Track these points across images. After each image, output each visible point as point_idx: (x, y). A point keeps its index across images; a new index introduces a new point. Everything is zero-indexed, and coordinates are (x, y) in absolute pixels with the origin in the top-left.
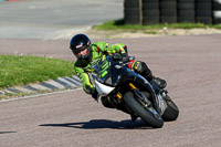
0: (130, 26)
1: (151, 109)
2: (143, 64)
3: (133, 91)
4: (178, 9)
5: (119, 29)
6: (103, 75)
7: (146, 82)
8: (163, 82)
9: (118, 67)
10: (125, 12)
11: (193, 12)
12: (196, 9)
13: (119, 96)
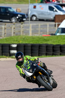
2: (44, 64)
6: (28, 68)
8: (51, 72)
9: (35, 65)
11: (1, 51)
13: (35, 77)
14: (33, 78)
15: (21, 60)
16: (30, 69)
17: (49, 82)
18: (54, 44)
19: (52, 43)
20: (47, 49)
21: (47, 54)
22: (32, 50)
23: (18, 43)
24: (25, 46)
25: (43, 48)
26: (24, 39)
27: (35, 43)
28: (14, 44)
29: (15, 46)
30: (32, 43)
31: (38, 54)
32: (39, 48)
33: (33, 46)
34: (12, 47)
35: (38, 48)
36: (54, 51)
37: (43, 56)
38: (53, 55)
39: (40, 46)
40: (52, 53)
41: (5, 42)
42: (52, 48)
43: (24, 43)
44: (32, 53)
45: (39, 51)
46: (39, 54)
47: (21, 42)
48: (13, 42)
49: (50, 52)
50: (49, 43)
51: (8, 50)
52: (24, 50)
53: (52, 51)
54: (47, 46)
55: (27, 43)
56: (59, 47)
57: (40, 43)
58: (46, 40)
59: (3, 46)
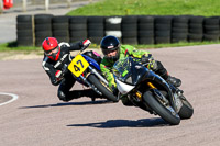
0: (23, 47)
1: (169, 107)
2: (159, 63)
3: (152, 90)
4: (70, 30)
5: (13, 51)
7: (164, 81)
9: (138, 67)
10: (18, 33)
11: (85, 33)
12: (88, 29)
13: (139, 95)
14: (136, 96)
15: (113, 54)
16: (127, 76)
17: (172, 104)
18: (207, 15)
19: (201, 14)
20: (189, 28)
21: (189, 39)
22: (155, 29)
23: (124, 14)
24: (140, 21)
25: (181, 25)
26: (138, 4)
27: (163, 14)
28: (114, 17)
29: (117, 21)
30: (155, 13)
31: (169, 38)
32: (173, 26)
33: (157, 21)
34: (109, 23)
35: (170, 26)
36: (205, 31)
37: (181, 43)
38: (204, 39)
39: (174, 21)
40: (201, 36)
41: (95, 14)
42: (201, 25)
43: (138, 13)
44: (155, 36)
45: (172, 31)
46: (172, 38)
47: (130, 13)
48: (112, 13)
49: (197, 33)
50: (196, 13)
51: (101, 32)
52: (139, 29)
53: (201, 30)
54: (191, 21)
55: (144, 13)
56: (217, 20)
57: (175, 13)
58: (187, 7)
59: (90, 21)
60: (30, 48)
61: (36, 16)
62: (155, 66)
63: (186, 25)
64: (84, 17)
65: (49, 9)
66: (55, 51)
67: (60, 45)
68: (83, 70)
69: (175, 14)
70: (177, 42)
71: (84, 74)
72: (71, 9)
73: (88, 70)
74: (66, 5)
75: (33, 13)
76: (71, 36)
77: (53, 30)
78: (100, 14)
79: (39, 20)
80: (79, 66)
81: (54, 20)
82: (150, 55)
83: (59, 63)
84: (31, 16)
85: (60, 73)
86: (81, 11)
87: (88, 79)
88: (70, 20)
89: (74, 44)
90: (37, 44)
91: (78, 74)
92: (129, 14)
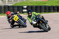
3: (41, 23)
4: (13, 9)
9: (38, 17)
12: (18, 9)
16: (35, 20)
18: (49, 5)
20: (45, 9)
21: (45, 12)
22: (36, 9)
23: (27, 5)
24: (32, 7)
26: (31, 3)
27: (38, 5)
28: (25, 6)
33: (36, 7)
35: (40, 8)
36: (49, 10)
38: (49, 12)
39: (41, 7)
40: (48, 11)
42: (48, 8)
43: (31, 5)
44: (36, 11)
45: (40, 10)
46: (40, 11)
52: (31, 9)
53: (48, 10)
54: (45, 7)
55: (33, 5)
56: (52, 7)
58: (44, 3)
59: (18, 7)
60: (2, 14)
61: (4, 6)
62: (41, 17)
63: (44, 8)
64: (17, 6)
65: (7, 4)
66: (10, 15)
67: (11, 13)
68: (17, 19)
69: (41, 5)
70: (42, 12)
71: (17, 20)
72: (13, 4)
73: (18, 19)
74: (12, 3)
75: (3, 5)
76: (13, 11)
77: (8, 9)
78: (21, 5)
79: (5, 7)
80: (16, 18)
81: (9, 7)
82: (40, 14)
83: (11, 18)
84: (2, 6)
85: (11, 20)
86: (16, 4)
87: (18, 22)
88: (13, 7)
89: (15, 13)
90: (4, 13)
91: (16, 20)
92: (29, 5)
